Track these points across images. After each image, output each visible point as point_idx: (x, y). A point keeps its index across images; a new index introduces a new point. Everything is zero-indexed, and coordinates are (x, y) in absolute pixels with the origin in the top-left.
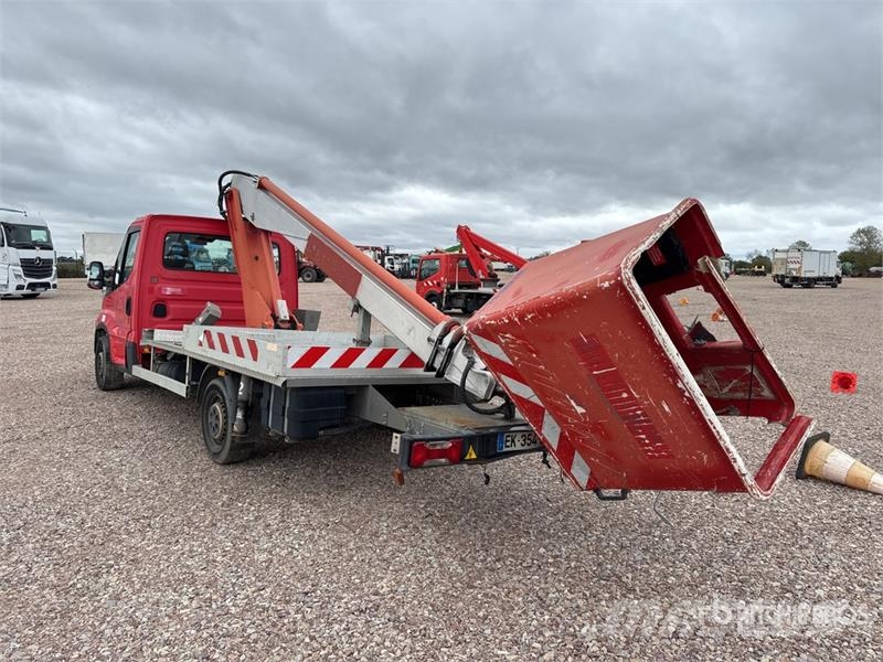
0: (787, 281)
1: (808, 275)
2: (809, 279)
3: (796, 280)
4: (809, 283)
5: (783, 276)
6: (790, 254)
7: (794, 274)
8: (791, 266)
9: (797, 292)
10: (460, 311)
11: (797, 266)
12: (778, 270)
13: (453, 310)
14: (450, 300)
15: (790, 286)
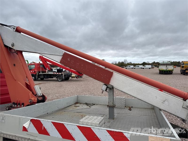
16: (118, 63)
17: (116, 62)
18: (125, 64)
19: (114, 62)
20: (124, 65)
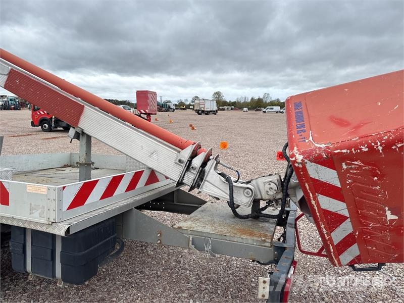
0: (200, 112)
1: (207, 110)
2: (207, 111)
3: (203, 111)
4: (207, 113)
5: (199, 110)
6: (201, 101)
7: (202, 109)
8: (201, 106)
9: (203, 116)
10: (62, 129)
11: (203, 106)
12: (197, 108)
13: (58, 128)
14: (57, 123)
15: (200, 114)
16: (249, 101)
17: (245, 98)
18: (266, 103)
19: (242, 97)
20: (262, 104)
